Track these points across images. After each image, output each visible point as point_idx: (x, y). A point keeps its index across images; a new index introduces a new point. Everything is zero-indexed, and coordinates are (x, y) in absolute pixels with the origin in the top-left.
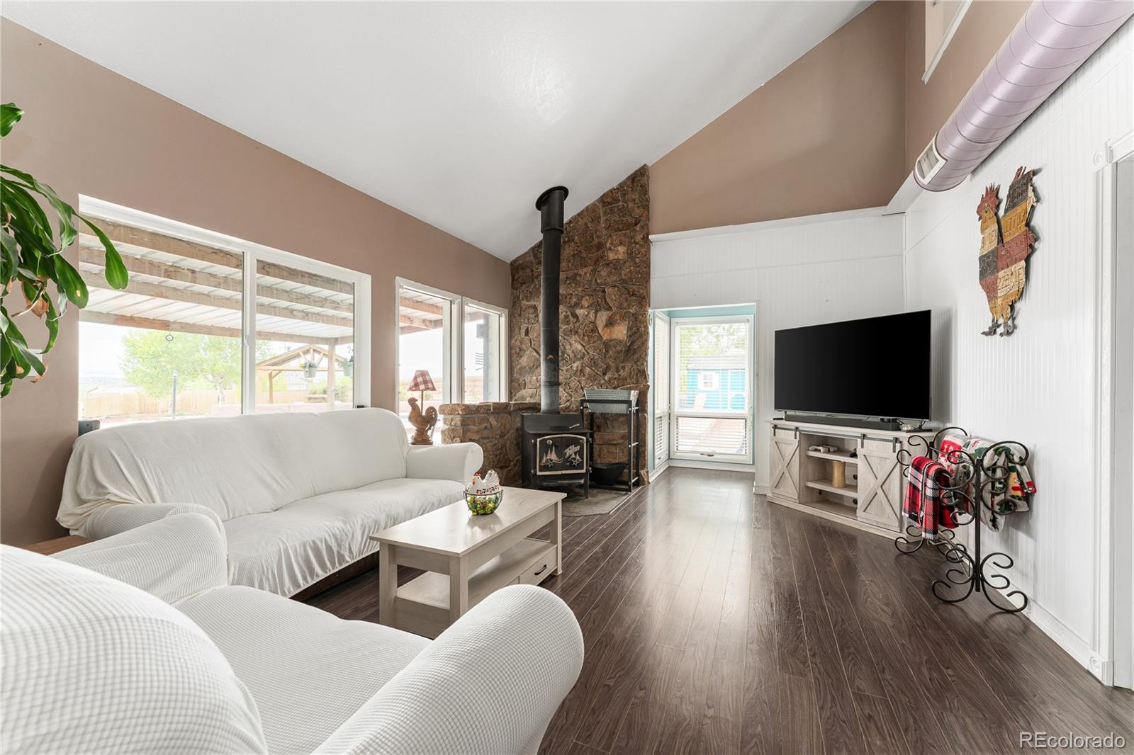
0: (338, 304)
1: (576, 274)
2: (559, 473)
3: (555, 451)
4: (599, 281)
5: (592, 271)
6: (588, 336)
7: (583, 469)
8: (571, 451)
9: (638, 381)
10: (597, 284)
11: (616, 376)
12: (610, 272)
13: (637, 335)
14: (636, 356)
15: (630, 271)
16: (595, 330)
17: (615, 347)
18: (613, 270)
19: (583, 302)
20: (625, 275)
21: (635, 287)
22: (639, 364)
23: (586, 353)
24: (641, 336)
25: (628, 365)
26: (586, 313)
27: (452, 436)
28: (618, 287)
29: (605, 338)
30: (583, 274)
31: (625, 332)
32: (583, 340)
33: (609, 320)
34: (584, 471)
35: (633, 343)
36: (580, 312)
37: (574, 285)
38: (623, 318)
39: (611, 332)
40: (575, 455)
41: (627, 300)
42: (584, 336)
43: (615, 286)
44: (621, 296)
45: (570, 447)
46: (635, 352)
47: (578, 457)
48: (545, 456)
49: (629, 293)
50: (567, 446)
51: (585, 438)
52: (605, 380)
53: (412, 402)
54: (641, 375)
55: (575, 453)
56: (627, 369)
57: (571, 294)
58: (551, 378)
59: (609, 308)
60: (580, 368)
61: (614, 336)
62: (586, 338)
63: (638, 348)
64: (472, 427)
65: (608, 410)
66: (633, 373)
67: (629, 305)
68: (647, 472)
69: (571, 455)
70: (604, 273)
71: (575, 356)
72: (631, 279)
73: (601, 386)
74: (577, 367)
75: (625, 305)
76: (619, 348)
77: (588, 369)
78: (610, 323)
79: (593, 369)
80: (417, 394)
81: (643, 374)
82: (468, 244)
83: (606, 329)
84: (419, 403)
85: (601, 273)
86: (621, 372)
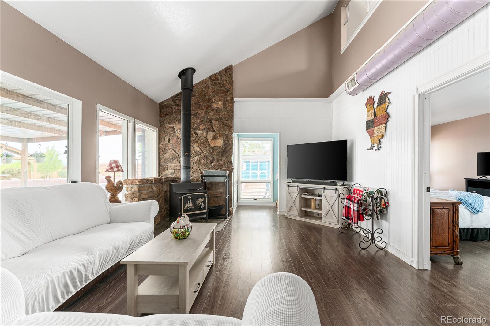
0: (40, 117)
1: (197, 113)
2: (194, 213)
3: (192, 202)
4: (209, 117)
5: (205, 112)
6: (203, 144)
7: (205, 210)
8: (199, 201)
9: (228, 166)
10: (208, 118)
11: (218, 164)
12: (215, 114)
13: (228, 145)
14: (227, 154)
15: (225, 114)
16: (207, 141)
17: (217, 150)
18: (216, 113)
19: (200, 127)
20: (222, 116)
21: (227, 122)
22: (228, 158)
23: (202, 152)
24: (229, 145)
25: (223, 159)
26: (202, 133)
27: (132, 197)
28: (218, 121)
29: (212, 145)
30: (200, 113)
31: (222, 143)
32: (200, 146)
33: (214, 137)
34: (206, 211)
35: (225, 148)
36: (199, 132)
37: (195, 118)
38: (221, 136)
39: (215, 143)
40: (202, 203)
41: (223, 128)
42: (201, 144)
43: (217, 121)
44: (220, 125)
45: (199, 200)
46: (227, 152)
47: (203, 204)
48: (186, 204)
49: (224, 124)
50: (198, 199)
51: (206, 194)
52: (211, 165)
53: (108, 178)
54: (230, 164)
55: (202, 202)
56: (223, 161)
57: (194, 123)
58: (187, 164)
59: (214, 131)
60: (199, 160)
61: (216, 145)
62: (202, 145)
63: (228, 150)
64: (144, 191)
65: (215, 180)
66: (226, 162)
67: (224, 130)
68: (232, 209)
69: (199, 203)
70: (211, 114)
71: (196, 154)
72: (224, 117)
73: (210, 168)
74: (197, 159)
75: (222, 130)
76: (219, 150)
77: (203, 160)
78: (214, 138)
79: (206, 160)
80: (111, 174)
81: (230, 163)
82: (138, 90)
83: (212, 141)
84: (112, 179)
85: (210, 114)
86: (220, 162)
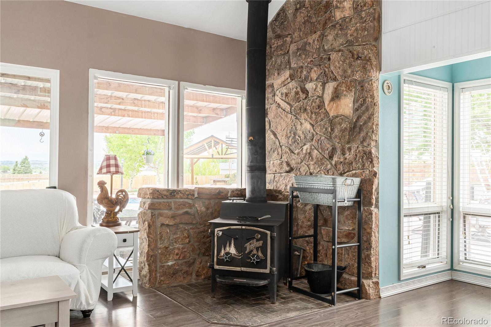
1: (306, 44)
2: (238, 269)
3: (234, 244)
4: (326, 48)
5: (320, 37)
6: (315, 113)
7: (266, 268)
8: (251, 246)
9: (363, 166)
10: (325, 51)
11: (342, 160)
12: (337, 35)
13: (363, 108)
14: (362, 134)
15: (356, 30)
16: (321, 106)
17: (340, 124)
18: (340, 32)
19: (312, 75)
20: (351, 35)
21: (359, 49)
22: (365, 144)
23: (314, 133)
24: (367, 109)
25: (354, 146)
26: (314, 87)
28: (342, 51)
29: (332, 114)
30: (311, 41)
31: (351, 105)
32: (311, 118)
33: (335, 92)
34: (267, 271)
35: (359, 118)
36: (309, 86)
37: (304, 56)
38: (349, 89)
39: (337, 107)
40: (258, 251)
41: (350, 65)
42: (312, 113)
43: (339, 51)
44: (344, 62)
45: (251, 242)
46: (361, 129)
47: (260, 254)
48: (223, 249)
49: (353, 55)
50: (248, 240)
51: (268, 232)
52: (331, 164)
53: (102, 185)
54: (368, 159)
55: (257, 249)
56: (352, 151)
57: (302, 67)
58: (251, 162)
59: (335, 79)
60: (308, 151)
61: (341, 112)
62: (313, 116)
63: (364, 124)
64: (166, 211)
65: (316, 201)
66: (358, 155)
67: (353, 71)
68: (377, 284)
69: (252, 251)
70: (330, 38)
71: (305, 137)
72: (357, 38)
73: (328, 171)
74: (307, 150)
75: (349, 71)
76: (344, 126)
77: (316, 151)
78: (336, 96)
79: (320, 151)
81: (368, 157)
83: (332, 103)
85: (328, 38)
86: (347, 156)
